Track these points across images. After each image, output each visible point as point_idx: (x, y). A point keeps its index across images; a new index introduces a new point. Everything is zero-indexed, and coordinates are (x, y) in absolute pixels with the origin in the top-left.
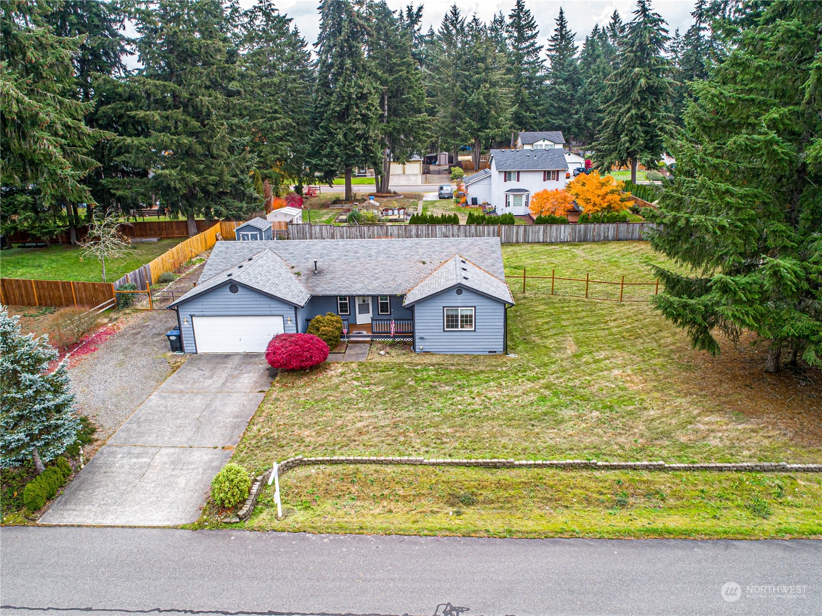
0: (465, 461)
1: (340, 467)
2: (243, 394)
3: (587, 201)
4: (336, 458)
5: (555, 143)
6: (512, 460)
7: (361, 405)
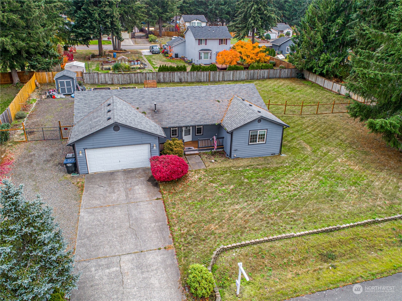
0: (315, 230)
1: (249, 249)
2: (147, 203)
3: (248, 56)
4: (243, 243)
5: (202, 22)
6: (338, 226)
7: (229, 201)
